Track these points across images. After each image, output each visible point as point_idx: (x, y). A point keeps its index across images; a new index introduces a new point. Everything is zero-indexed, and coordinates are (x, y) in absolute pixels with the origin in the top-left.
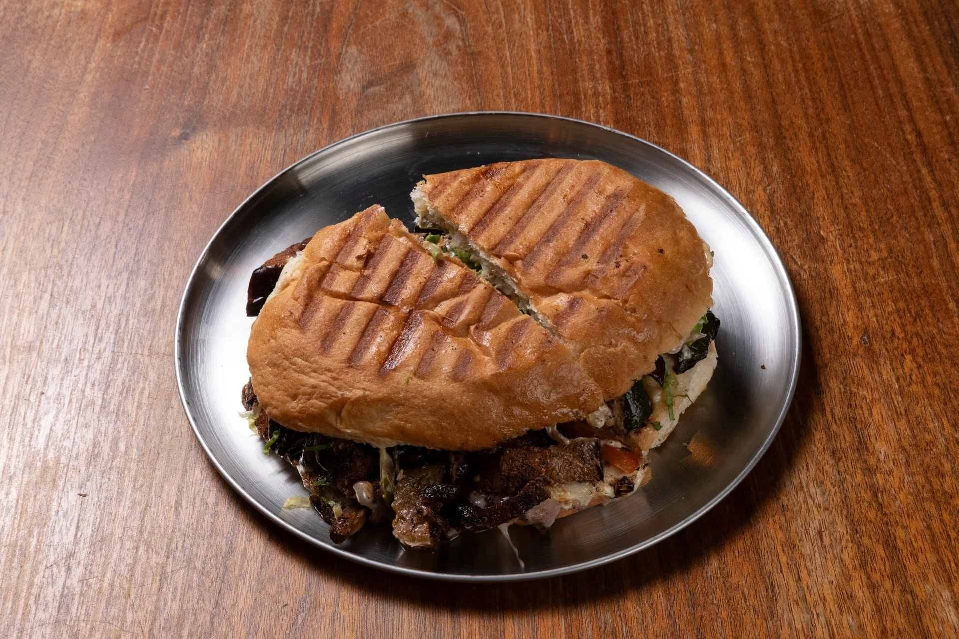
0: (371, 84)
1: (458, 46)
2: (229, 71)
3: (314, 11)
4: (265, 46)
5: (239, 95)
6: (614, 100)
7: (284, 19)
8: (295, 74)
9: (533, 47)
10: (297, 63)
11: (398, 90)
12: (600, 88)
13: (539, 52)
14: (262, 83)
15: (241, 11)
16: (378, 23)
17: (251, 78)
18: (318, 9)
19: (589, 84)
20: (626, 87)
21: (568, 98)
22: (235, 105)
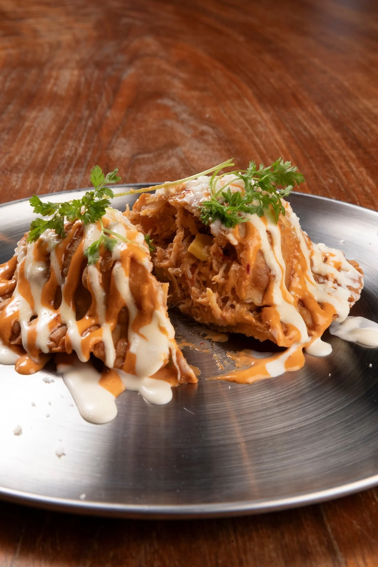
0: (139, 154)
1: (213, 138)
2: (12, 149)
3: (86, 126)
4: (44, 139)
5: (20, 160)
6: (359, 158)
7: (60, 128)
8: (71, 150)
9: (278, 137)
10: (73, 146)
11: (165, 156)
12: (344, 153)
13: (284, 139)
14: (41, 155)
15: (23, 125)
16: (142, 129)
17: (32, 152)
18: (90, 124)
19: (335, 152)
20: (366, 153)
21: (318, 159)
22: (17, 164)
